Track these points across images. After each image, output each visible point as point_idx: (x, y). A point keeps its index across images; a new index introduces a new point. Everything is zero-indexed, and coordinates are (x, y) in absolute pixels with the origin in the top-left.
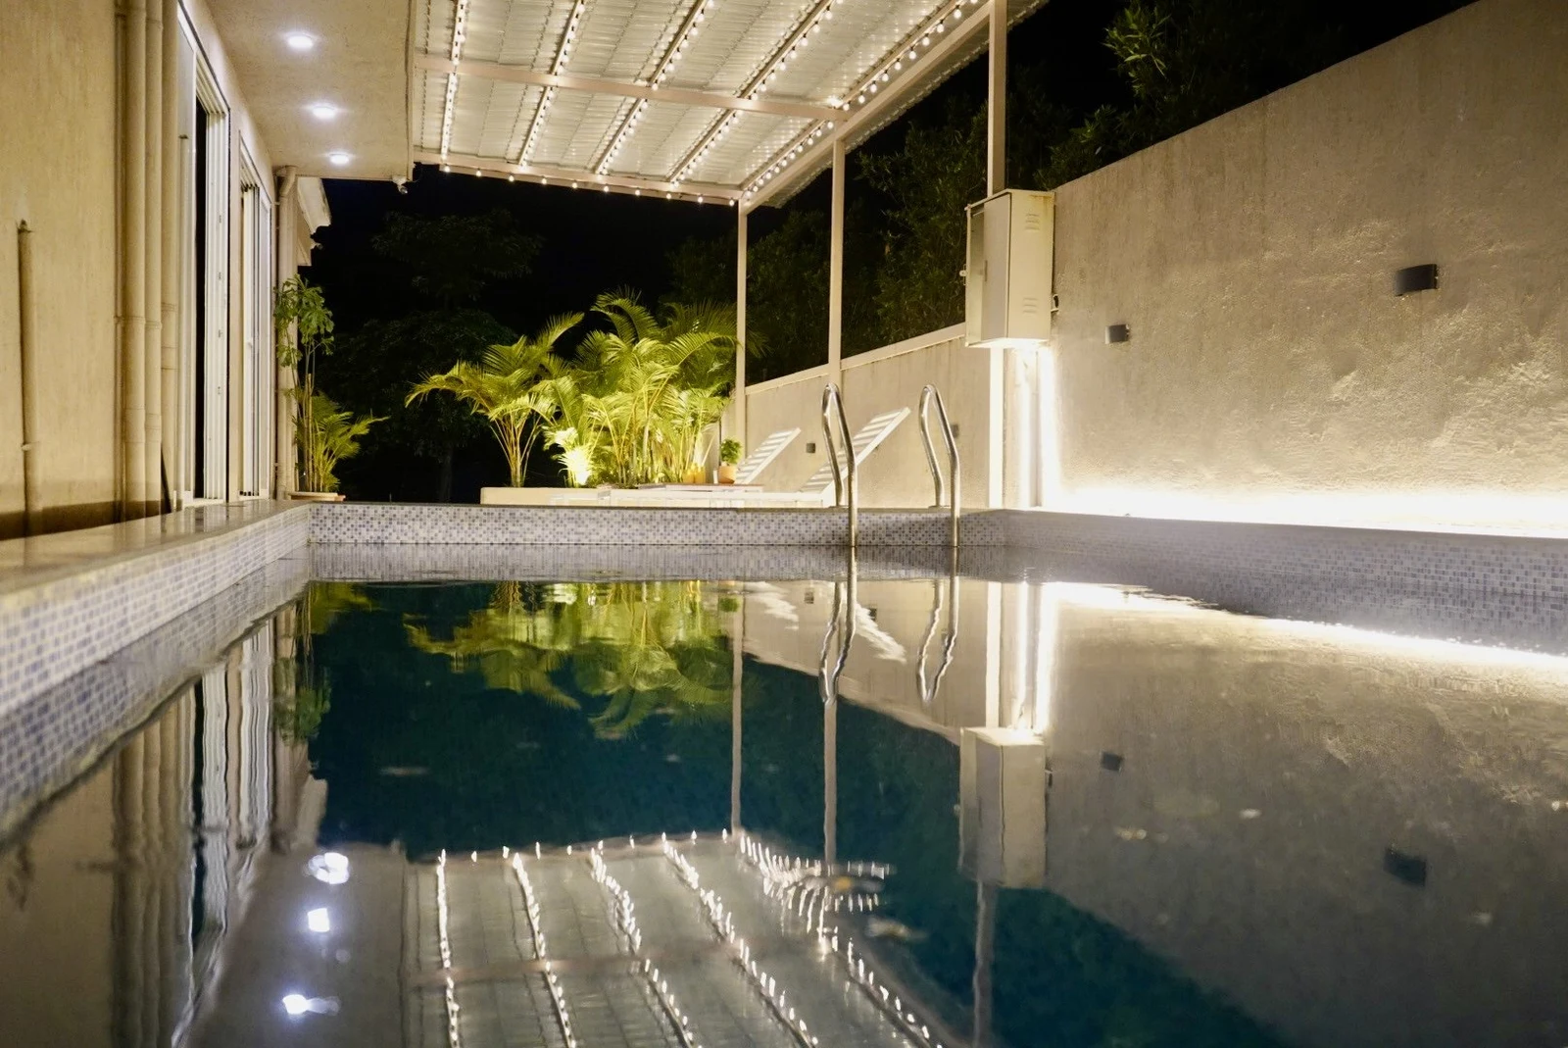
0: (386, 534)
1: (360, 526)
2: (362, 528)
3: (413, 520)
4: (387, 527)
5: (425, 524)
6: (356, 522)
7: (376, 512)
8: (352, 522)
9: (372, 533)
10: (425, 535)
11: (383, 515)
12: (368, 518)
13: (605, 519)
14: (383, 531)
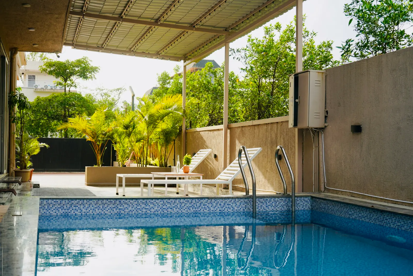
0: (69, 211)
1: (59, 208)
2: (60, 209)
3: (80, 205)
4: (70, 208)
5: (85, 206)
6: (57, 206)
7: (65, 202)
8: (56, 206)
9: (64, 211)
10: (85, 211)
11: (68, 203)
12: (62, 205)
13: (157, 203)
14: (68, 209)
